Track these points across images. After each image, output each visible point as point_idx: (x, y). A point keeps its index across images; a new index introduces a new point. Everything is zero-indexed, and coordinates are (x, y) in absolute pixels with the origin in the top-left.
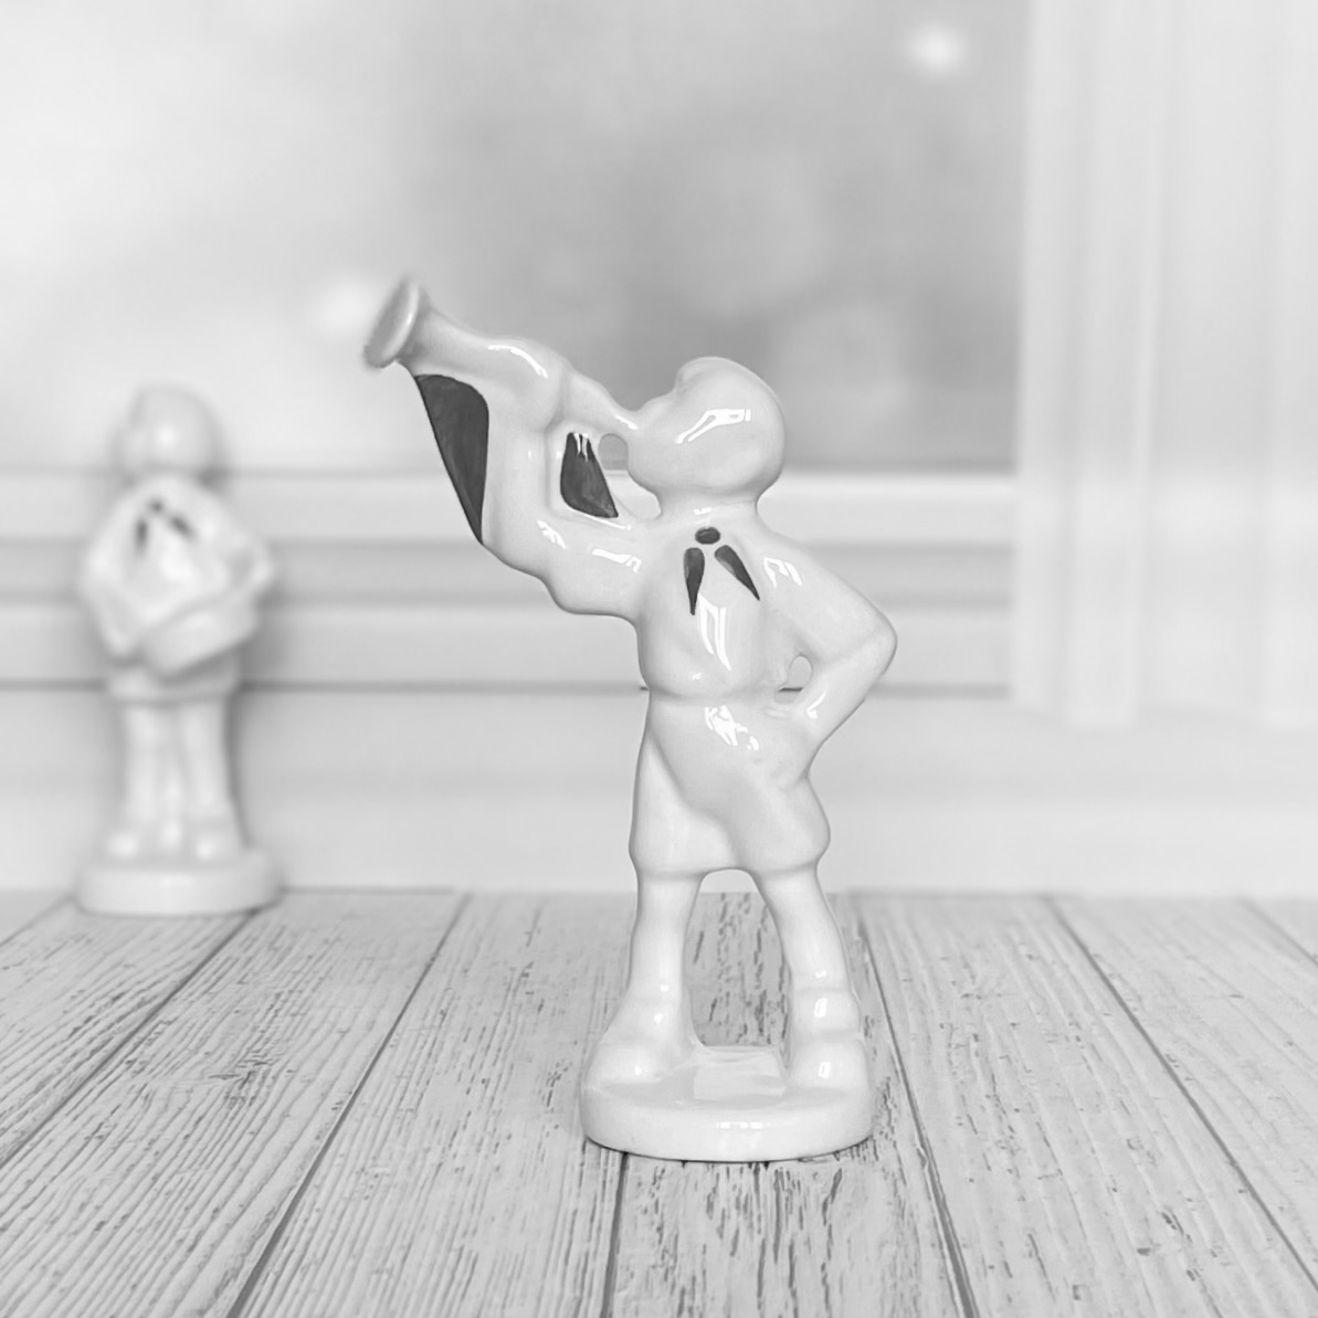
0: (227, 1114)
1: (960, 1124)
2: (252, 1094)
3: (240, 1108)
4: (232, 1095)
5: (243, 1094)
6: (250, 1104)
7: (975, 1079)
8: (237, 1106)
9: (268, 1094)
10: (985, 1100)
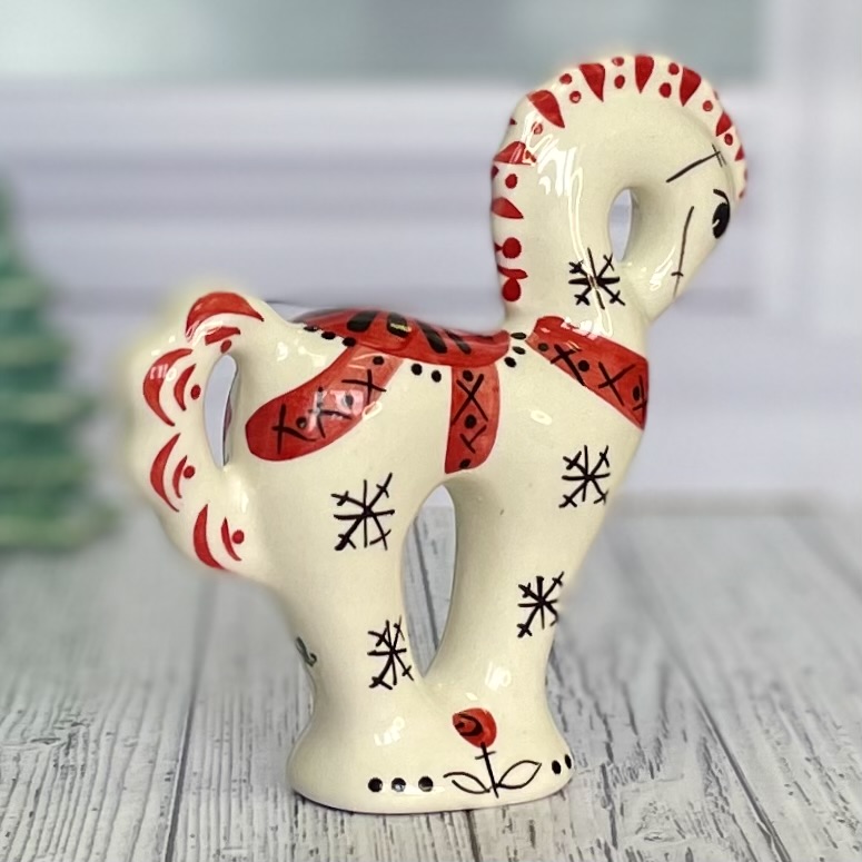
0: (63, 787)
1: (791, 793)
2: (80, 763)
3: (74, 779)
4: (60, 765)
5: (72, 763)
6: (83, 774)
7: (788, 738)
8: (70, 777)
9: (96, 762)
10: (806, 763)
